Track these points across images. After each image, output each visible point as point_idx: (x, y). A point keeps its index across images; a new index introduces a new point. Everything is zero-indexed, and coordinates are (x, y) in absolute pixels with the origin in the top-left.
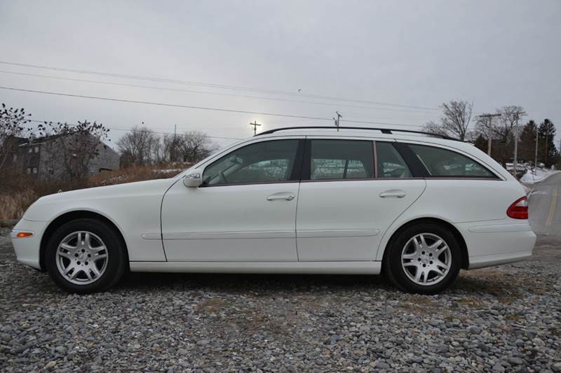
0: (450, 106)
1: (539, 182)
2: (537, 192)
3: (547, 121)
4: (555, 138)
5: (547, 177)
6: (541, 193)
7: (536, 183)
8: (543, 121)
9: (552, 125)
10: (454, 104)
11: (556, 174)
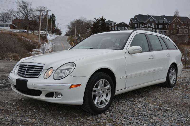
0: (21, 2)
1: (53, 40)
2: (56, 44)
3: (53, 14)
4: (56, 21)
5: (55, 37)
6: (57, 44)
7: (52, 40)
8: (52, 14)
9: (55, 17)
10: (23, 2)
11: (58, 36)
